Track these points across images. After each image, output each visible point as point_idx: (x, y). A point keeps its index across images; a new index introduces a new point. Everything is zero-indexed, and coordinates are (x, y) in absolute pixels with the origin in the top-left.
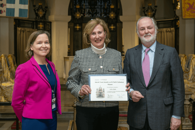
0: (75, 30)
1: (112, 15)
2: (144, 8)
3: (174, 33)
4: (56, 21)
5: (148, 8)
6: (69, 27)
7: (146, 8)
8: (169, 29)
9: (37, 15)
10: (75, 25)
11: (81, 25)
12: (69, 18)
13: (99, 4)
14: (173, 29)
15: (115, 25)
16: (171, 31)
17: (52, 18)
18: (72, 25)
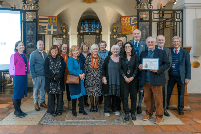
0: (80, 38)
1: (98, 31)
2: (112, 28)
3: (125, 40)
4: (71, 34)
5: (114, 28)
6: (77, 37)
7: (113, 28)
8: (123, 38)
9: (63, 32)
10: (80, 36)
11: (83, 36)
12: (77, 33)
13: (93, 25)
14: (125, 38)
15: (99, 36)
16: (124, 39)
17: (69, 33)
18: (79, 36)
